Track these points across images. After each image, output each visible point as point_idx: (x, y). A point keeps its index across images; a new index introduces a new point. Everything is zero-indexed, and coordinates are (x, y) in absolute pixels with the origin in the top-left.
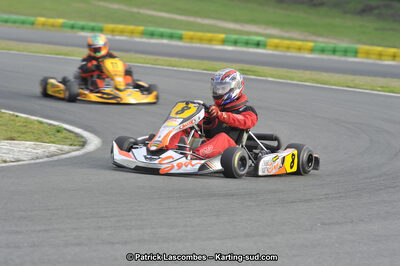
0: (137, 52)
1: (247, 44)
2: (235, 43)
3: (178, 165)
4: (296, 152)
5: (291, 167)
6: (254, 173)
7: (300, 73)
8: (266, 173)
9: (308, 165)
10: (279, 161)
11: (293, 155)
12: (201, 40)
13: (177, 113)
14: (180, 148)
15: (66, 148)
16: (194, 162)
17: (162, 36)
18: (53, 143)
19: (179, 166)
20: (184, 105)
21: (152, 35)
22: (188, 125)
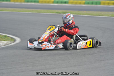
4: (91, 40)
5: (90, 45)
6: (75, 48)
8: (80, 48)
9: (96, 44)
10: (85, 44)
11: (90, 41)
13: (49, 29)
14: (49, 41)
15: (10, 42)
16: (53, 45)
18: (5, 41)
20: (51, 26)
22: (52, 33)
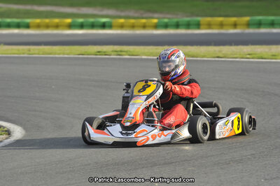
3: (152, 136)
4: (239, 115)
5: (238, 129)
8: (222, 136)
10: (230, 124)
13: (139, 91)
16: (166, 132)
19: (154, 137)
20: (143, 83)
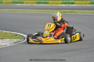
0: (36, 9)
1: (69, 3)
2: (65, 3)
7: (88, 11)
12: (54, 3)
17: (42, 3)
21: (39, 3)
